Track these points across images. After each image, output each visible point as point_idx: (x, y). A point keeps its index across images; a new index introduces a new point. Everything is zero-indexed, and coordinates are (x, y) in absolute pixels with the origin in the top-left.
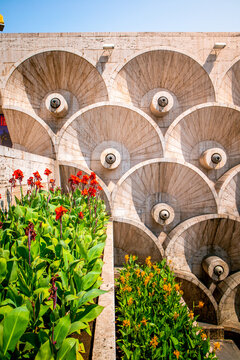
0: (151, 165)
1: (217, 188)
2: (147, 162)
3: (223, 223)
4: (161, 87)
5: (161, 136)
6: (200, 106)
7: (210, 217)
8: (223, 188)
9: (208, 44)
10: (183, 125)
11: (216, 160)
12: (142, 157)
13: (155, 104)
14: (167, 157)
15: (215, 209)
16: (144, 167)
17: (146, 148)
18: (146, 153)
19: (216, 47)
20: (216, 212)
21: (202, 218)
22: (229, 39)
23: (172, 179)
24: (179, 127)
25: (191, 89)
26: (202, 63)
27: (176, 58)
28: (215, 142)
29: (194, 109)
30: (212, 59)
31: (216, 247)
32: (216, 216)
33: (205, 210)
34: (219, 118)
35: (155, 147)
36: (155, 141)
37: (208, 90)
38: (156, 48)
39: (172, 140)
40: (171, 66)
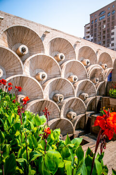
0: (17, 77)
1: (44, 89)
2: (15, 76)
3: (45, 102)
4: (22, 43)
5: (22, 64)
6: (38, 54)
7: (41, 100)
9: (44, 30)
10: (31, 61)
11: (43, 77)
12: (12, 73)
13: (20, 50)
14: (24, 74)
15: (42, 97)
16: (14, 78)
17: (14, 70)
18: (14, 72)
19: (46, 32)
21: (37, 101)
22: (51, 30)
25: (34, 46)
26: (40, 37)
27: (30, 32)
28: (42, 70)
29: (36, 55)
30: (44, 36)
31: (41, 112)
32: (43, 100)
33: (38, 97)
34: (45, 60)
35: (19, 70)
36: (19, 67)
37: (42, 48)
38: (22, 25)
39: (26, 67)
40: (27, 35)
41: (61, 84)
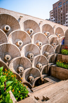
0: (4, 45)
1: (21, 50)
2: (3, 44)
3: (22, 58)
4: (7, 24)
5: (7, 37)
6: (17, 30)
7: (19, 57)
8: (22, 50)
9: (19, 15)
10: (12, 34)
11: (20, 44)
12: (2, 42)
13: (5, 28)
14: (8, 43)
15: (20, 55)
16: (2, 45)
17: (3, 40)
18: (3, 41)
19: (21, 16)
20: (21, 56)
21: (17, 58)
22: (24, 15)
23: (10, 48)
24: (12, 35)
25: (14, 26)
26: (17, 20)
27: (11, 17)
28: (20, 39)
29: (15, 31)
30: (20, 19)
31: (20, 64)
32: (21, 57)
33: (18, 56)
34: (21, 34)
35: (5, 40)
36: (5, 38)
37: (19, 27)
38: (6, 13)
39: (10, 38)
40: (9, 19)
41: (32, 47)
